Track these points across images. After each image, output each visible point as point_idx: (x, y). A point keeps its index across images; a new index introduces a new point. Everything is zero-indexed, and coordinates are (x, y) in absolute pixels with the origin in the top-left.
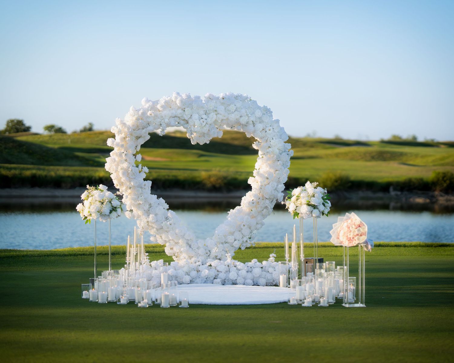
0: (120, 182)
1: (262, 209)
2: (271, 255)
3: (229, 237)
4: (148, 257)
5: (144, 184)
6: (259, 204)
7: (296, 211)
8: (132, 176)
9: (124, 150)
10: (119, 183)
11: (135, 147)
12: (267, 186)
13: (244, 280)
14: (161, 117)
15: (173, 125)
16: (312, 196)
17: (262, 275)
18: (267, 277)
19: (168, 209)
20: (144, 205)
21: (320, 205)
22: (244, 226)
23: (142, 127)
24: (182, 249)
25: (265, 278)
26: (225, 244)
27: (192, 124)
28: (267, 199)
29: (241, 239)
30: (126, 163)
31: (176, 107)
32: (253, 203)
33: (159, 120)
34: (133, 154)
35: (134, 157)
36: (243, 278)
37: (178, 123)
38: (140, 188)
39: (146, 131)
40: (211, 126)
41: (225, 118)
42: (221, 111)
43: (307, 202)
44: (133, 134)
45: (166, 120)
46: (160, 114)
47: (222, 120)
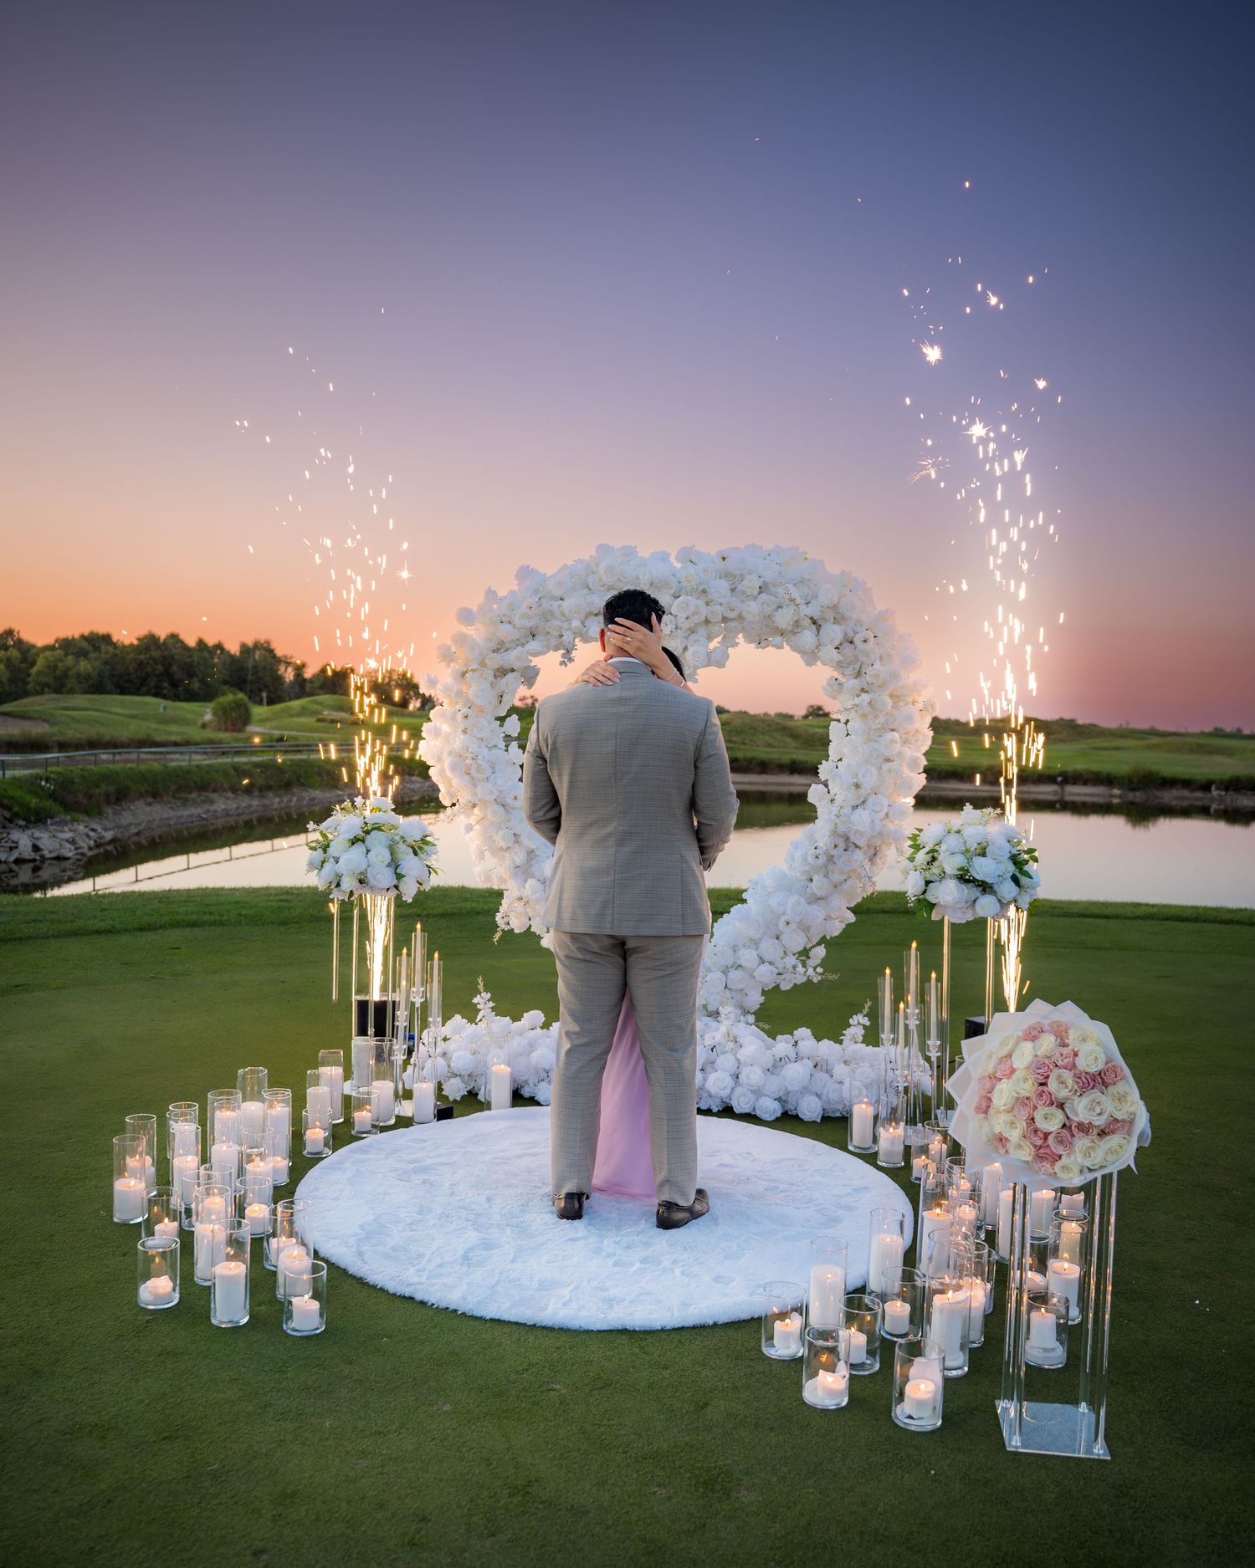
0: (450, 788)
1: (844, 877)
2: (853, 1021)
3: (744, 955)
4: (491, 1004)
5: (512, 795)
6: (835, 863)
7: (926, 896)
8: (478, 772)
9: (464, 706)
10: (449, 793)
11: (496, 697)
12: (859, 810)
13: (752, 1097)
14: (561, 615)
16: (978, 851)
17: (814, 1084)
18: (828, 1093)
20: (514, 852)
21: (1001, 883)
22: (788, 923)
23: (514, 644)
25: (818, 1096)
26: (736, 972)
28: (857, 850)
29: (779, 960)
30: (462, 736)
31: (601, 587)
32: (817, 857)
33: (557, 623)
34: (494, 717)
35: (499, 722)
36: (751, 1091)
38: (503, 805)
39: (524, 652)
40: (693, 638)
41: (731, 615)
42: (720, 593)
43: (961, 873)
44: (486, 661)
45: (576, 623)
46: (560, 606)
47: (725, 619)
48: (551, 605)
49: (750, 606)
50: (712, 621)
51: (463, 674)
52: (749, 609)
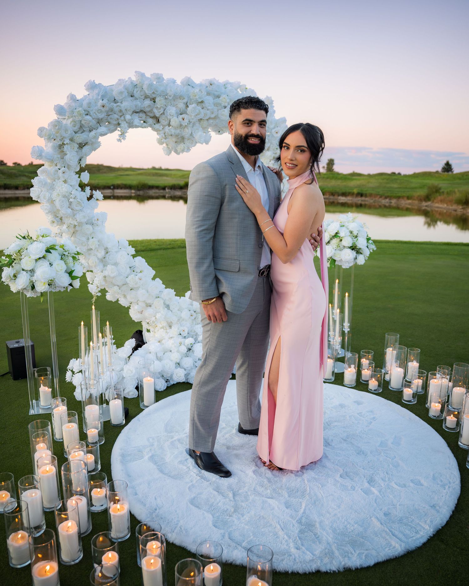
0: (58, 217)
5: (96, 218)
7: (333, 257)
8: (76, 206)
9: (62, 166)
10: (55, 218)
11: (78, 160)
14: (119, 111)
15: (138, 125)
19: (134, 256)
20: (97, 250)
23: (88, 129)
24: (158, 314)
27: (167, 122)
30: (66, 185)
31: (141, 96)
33: (116, 116)
34: (76, 172)
35: (78, 175)
37: (144, 122)
38: (90, 224)
39: (95, 133)
40: (195, 127)
41: (213, 116)
42: (209, 104)
43: (351, 245)
44: (75, 138)
45: (128, 117)
46: (117, 106)
47: (209, 118)
48: (112, 105)
49: (224, 111)
50: (204, 119)
51: (61, 146)
52: (223, 113)
